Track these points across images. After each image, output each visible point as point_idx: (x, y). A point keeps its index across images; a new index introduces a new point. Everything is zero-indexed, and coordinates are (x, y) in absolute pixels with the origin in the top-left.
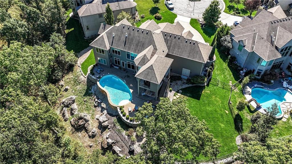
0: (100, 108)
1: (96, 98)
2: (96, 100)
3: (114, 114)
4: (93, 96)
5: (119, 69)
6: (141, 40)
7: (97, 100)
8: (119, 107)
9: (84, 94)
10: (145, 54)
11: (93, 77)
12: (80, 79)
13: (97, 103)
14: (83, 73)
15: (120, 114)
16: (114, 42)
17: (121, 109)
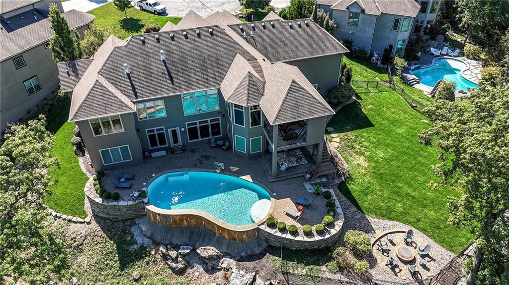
0: (199, 266)
1: (167, 250)
2: (173, 253)
3: (257, 250)
4: (153, 253)
5: (170, 155)
6: (206, 53)
7: (175, 252)
8: (263, 224)
9: (117, 265)
10: (249, 72)
11: (122, 203)
12: (73, 236)
13: (180, 259)
14: (70, 217)
15: (284, 236)
16: (136, 86)
17: (272, 225)
